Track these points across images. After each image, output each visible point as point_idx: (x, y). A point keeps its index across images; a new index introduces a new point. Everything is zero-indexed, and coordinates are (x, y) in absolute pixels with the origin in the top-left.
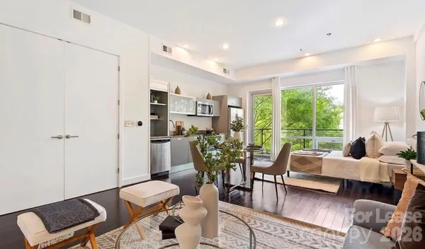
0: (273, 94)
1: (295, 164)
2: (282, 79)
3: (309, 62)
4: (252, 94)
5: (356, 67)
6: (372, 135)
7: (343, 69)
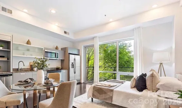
0: (94, 47)
1: (96, 93)
2: (99, 37)
3: (113, 26)
4: (85, 47)
5: (141, 28)
6: (151, 73)
7: (133, 30)
